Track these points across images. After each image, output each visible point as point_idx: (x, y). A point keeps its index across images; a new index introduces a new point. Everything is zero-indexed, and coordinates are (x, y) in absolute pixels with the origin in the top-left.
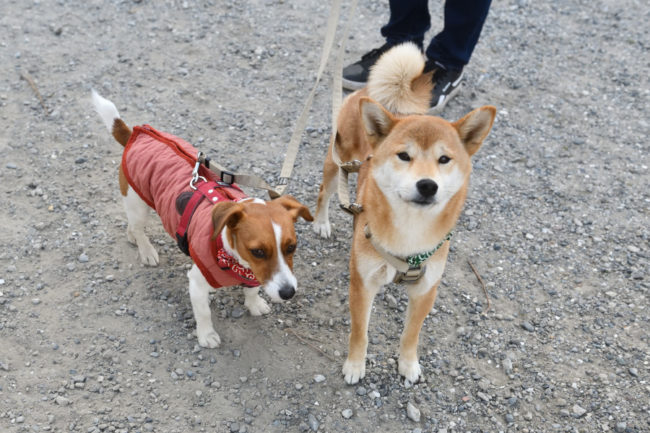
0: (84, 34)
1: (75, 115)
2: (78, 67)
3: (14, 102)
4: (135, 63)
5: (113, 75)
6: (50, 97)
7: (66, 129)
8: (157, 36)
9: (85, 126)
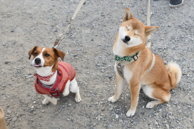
0: (93, 4)
1: (80, 37)
2: (87, 17)
3: (62, 30)
4: (106, 17)
5: (97, 21)
6: (74, 29)
7: (75, 42)
8: (117, 5)
9: (81, 41)
